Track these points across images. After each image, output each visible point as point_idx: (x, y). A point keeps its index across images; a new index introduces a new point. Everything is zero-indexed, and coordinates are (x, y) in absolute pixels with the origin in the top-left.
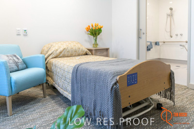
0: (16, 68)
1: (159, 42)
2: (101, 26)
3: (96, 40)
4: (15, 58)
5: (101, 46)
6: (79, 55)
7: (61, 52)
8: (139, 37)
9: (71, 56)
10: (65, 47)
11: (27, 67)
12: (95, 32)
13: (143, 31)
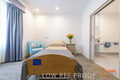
0: (36, 47)
3: (71, 40)
4: (37, 45)
7: (53, 44)
8: (91, 40)
9: (57, 46)
10: (55, 42)
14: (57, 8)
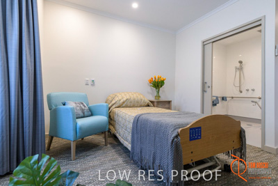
0: (81, 114)
1: (226, 98)
2: (164, 78)
3: (158, 93)
4: (82, 105)
5: (163, 98)
6: (141, 106)
7: (124, 102)
8: (204, 91)
10: (128, 97)
11: (92, 115)
12: (158, 84)
13: (209, 84)
14: (135, 5)
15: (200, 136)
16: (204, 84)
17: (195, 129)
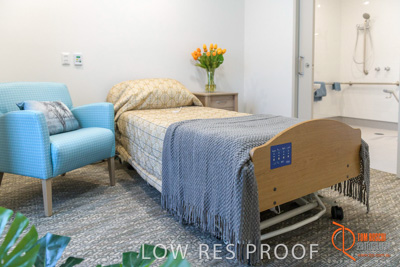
0: (60, 127)
1: (339, 84)
2: (223, 49)
3: (212, 78)
4: (58, 108)
5: (221, 88)
6: (178, 106)
7: (144, 100)
8: (298, 73)
9: (164, 107)
10: (152, 89)
11: (80, 126)
12: (210, 62)
13: (307, 60)
15: (290, 159)
16: (298, 59)
17: (280, 146)
